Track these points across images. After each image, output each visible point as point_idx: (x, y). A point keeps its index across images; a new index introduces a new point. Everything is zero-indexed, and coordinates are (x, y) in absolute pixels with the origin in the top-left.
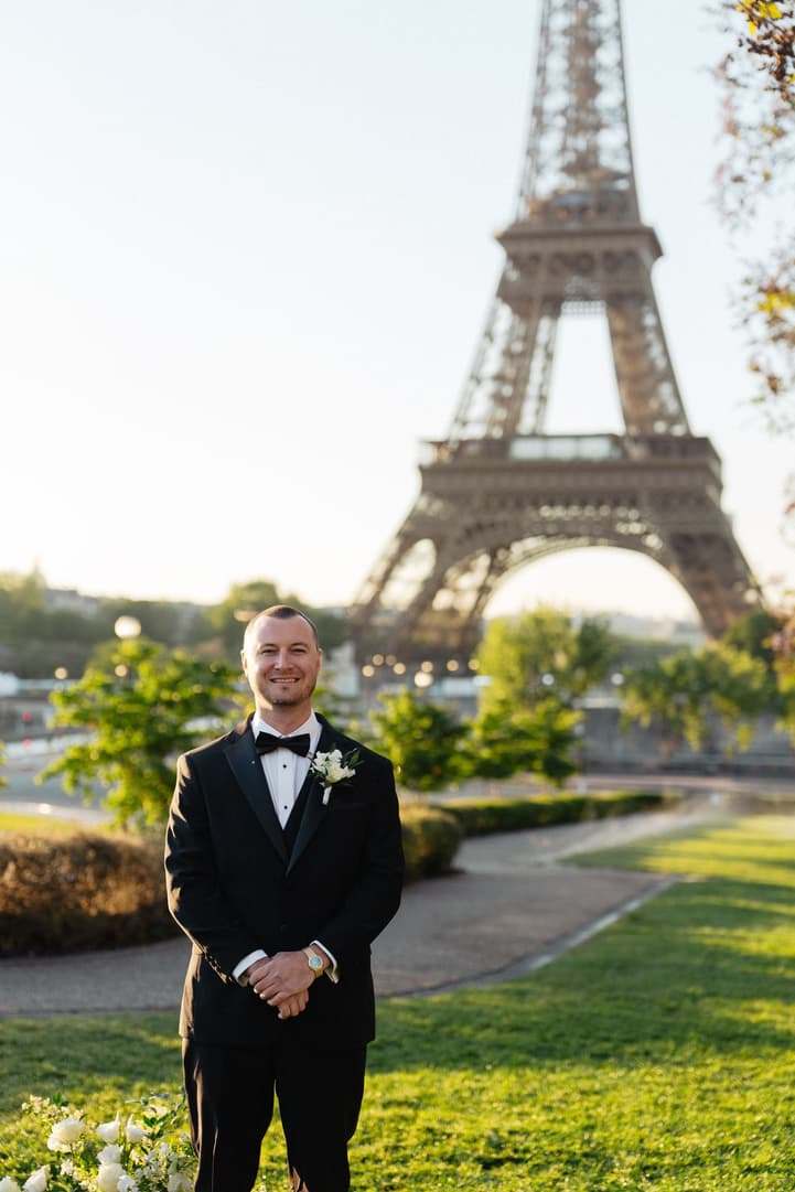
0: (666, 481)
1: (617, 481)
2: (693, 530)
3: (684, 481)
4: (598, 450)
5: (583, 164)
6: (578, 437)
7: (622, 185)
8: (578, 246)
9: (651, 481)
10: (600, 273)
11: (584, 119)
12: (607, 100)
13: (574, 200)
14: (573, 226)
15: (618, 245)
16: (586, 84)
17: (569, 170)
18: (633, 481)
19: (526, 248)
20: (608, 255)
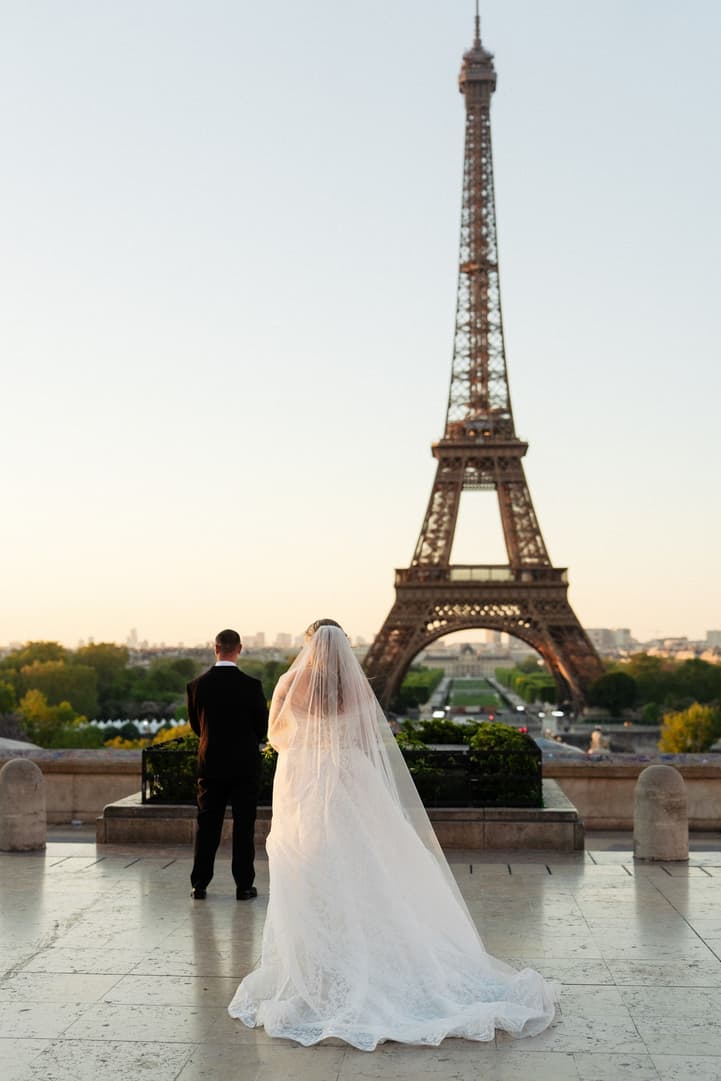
0: (543, 594)
1: (515, 594)
2: (562, 624)
3: (553, 594)
4: (504, 576)
5: (480, 402)
6: (490, 567)
7: (506, 416)
8: (484, 453)
9: (534, 594)
10: (497, 470)
11: (479, 375)
12: (495, 365)
13: (480, 426)
14: (480, 441)
15: (508, 453)
16: (480, 353)
17: (472, 405)
18: (524, 594)
19: (452, 454)
20: (501, 459)
